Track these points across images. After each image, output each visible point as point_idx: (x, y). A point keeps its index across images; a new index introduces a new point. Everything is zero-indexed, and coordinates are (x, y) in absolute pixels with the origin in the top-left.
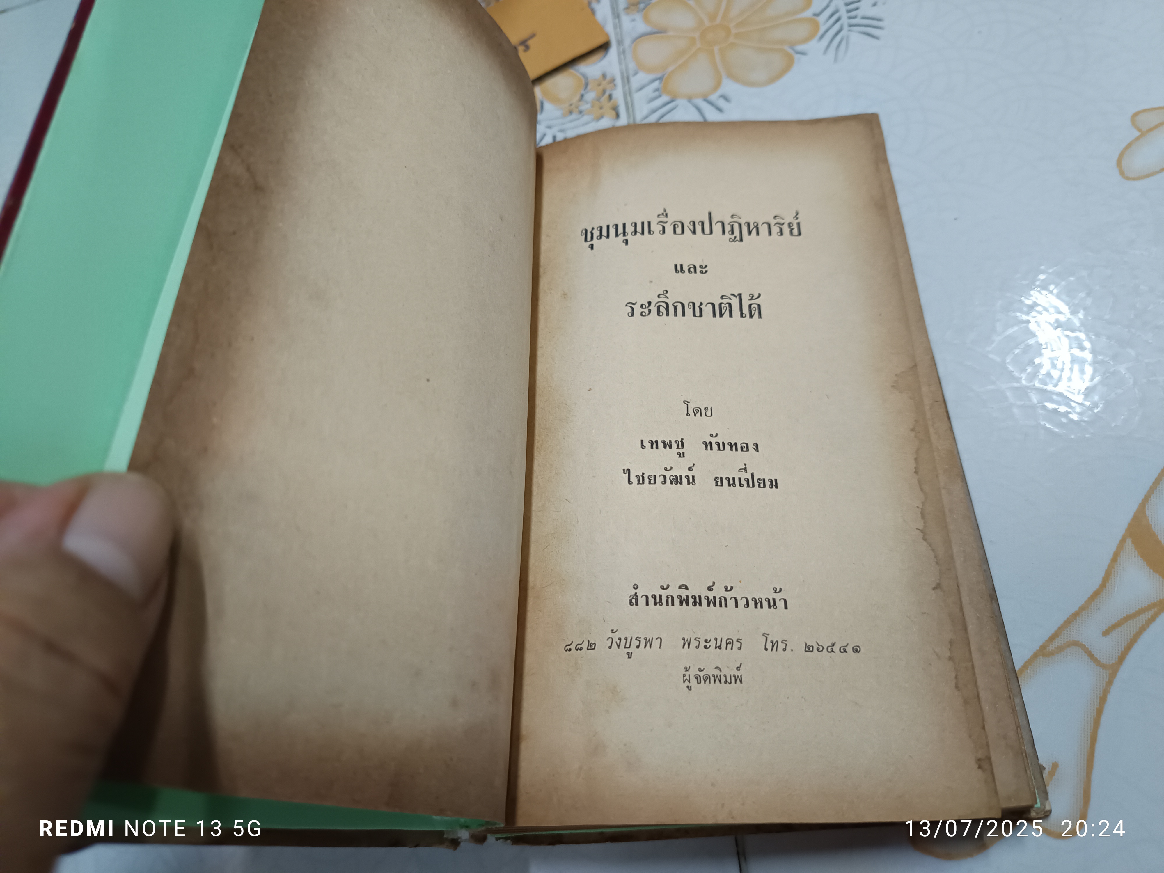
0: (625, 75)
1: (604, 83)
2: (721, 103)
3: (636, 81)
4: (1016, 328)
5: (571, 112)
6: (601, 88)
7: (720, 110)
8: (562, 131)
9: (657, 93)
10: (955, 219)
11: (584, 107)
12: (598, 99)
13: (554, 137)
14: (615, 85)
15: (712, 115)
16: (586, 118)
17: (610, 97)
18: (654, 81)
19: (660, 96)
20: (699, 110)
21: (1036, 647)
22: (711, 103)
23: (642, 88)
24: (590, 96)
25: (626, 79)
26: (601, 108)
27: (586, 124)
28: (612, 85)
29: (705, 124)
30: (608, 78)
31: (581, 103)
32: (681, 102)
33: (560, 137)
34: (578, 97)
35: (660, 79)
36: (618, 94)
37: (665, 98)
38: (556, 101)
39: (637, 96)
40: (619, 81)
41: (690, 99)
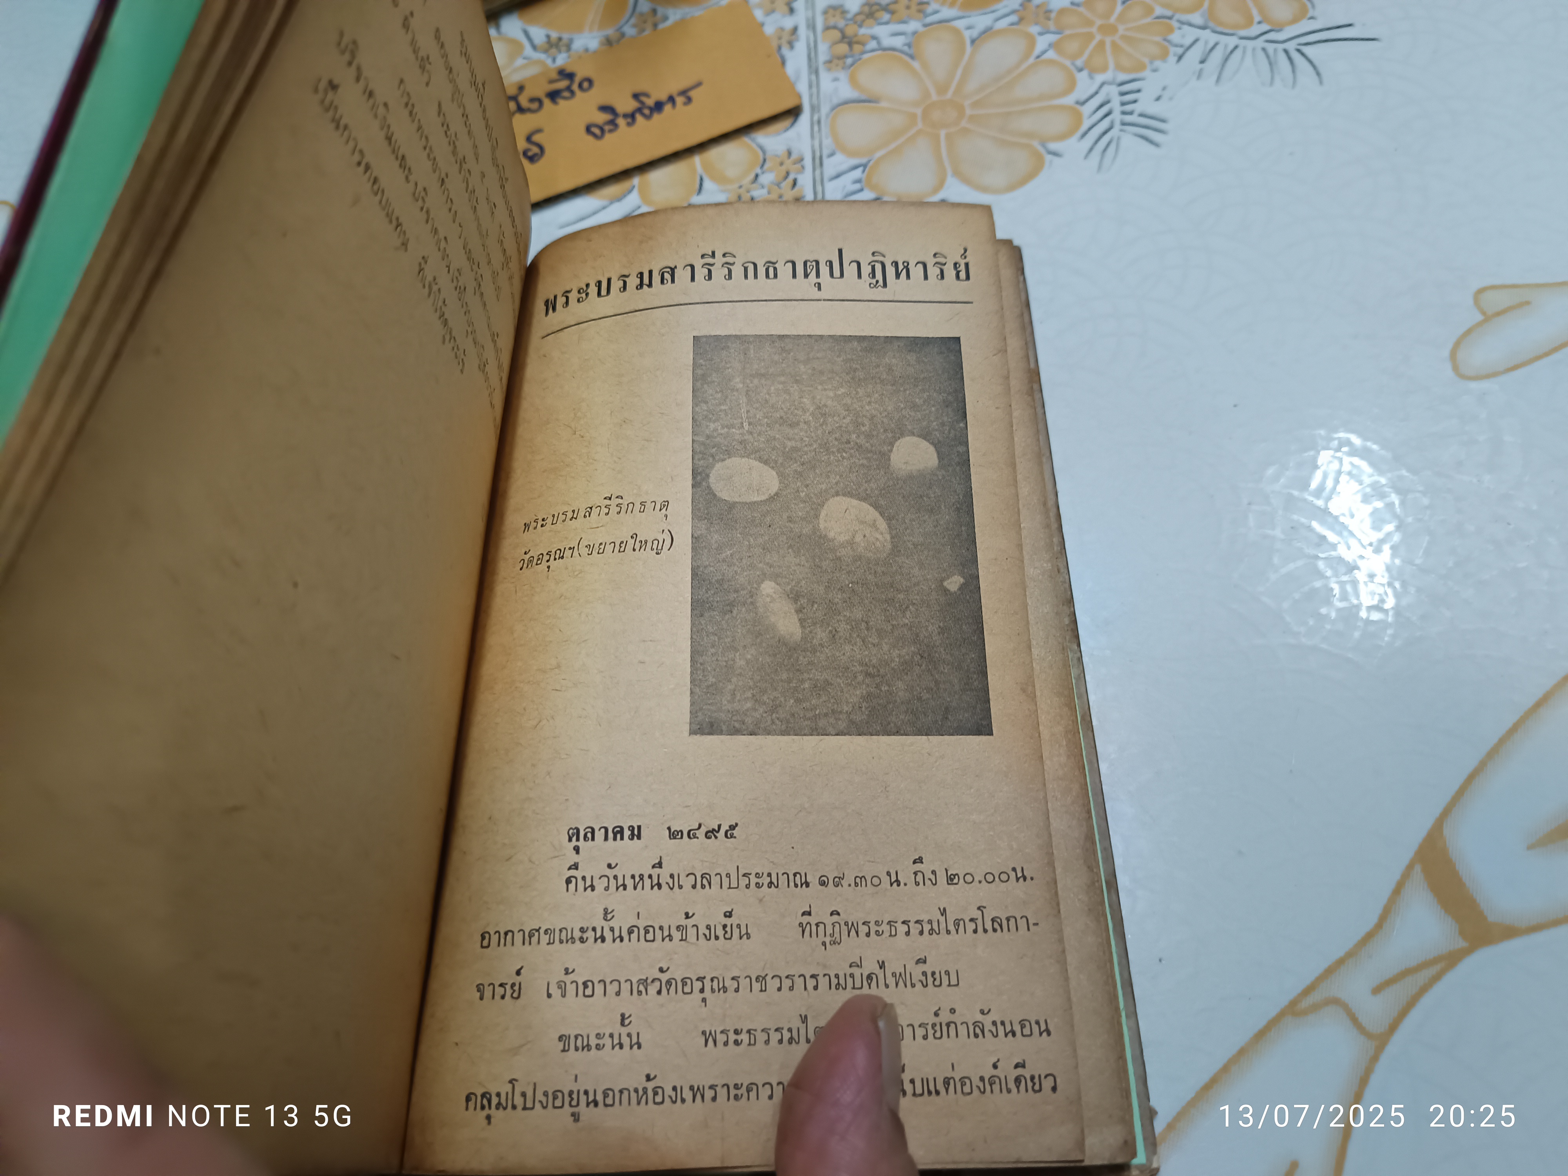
0: (818, 154)
1: (788, 162)
3: (832, 165)
4: (1300, 563)
6: (784, 168)
9: (857, 186)
10: (1235, 406)
14: (803, 167)
18: (855, 167)
21: (1284, 1001)
23: (838, 176)
24: (767, 178)
25: (819, 162)
28: (798, 166)
30: (794, 156)
31: (754, 185)
35: (865, 166)
40: (808, 162)
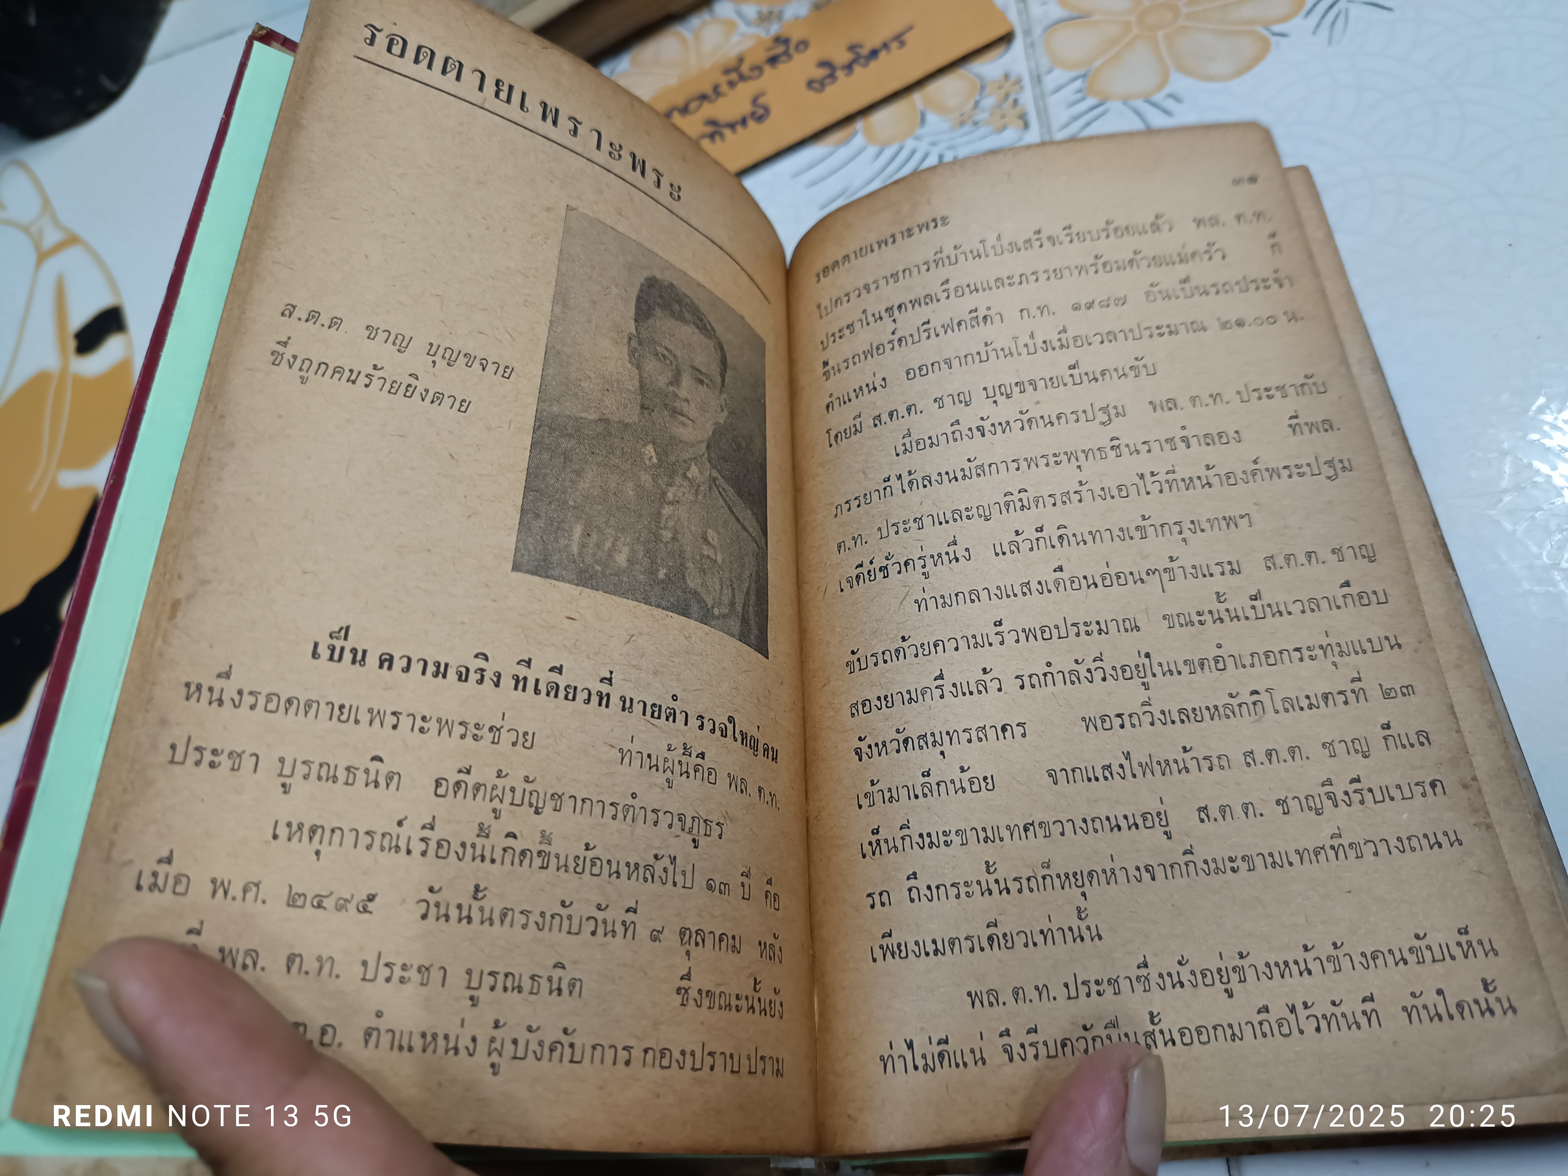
2: (1170, 104)
5: (962, 124)
7: (1167, 113)
8: (951, 148)
11: (981, 116)
12: (999, 106)
13: (941, 157)
15: (1158, 120)
16: (982, 131)
17: (1016, 102)
19: (1083, 99)
20: (1138, 113)
22: (1155, 105)
26: (1003, 117)
27: (983, 138)
29: (1150, 132)
32: (1115, 105)
33: (949, 157)
34: (971, 103)
36: (1027, 98)
37: (1090, 102)
38: (942, 110)
39: (1053, 101)
41: (1125, 100)
